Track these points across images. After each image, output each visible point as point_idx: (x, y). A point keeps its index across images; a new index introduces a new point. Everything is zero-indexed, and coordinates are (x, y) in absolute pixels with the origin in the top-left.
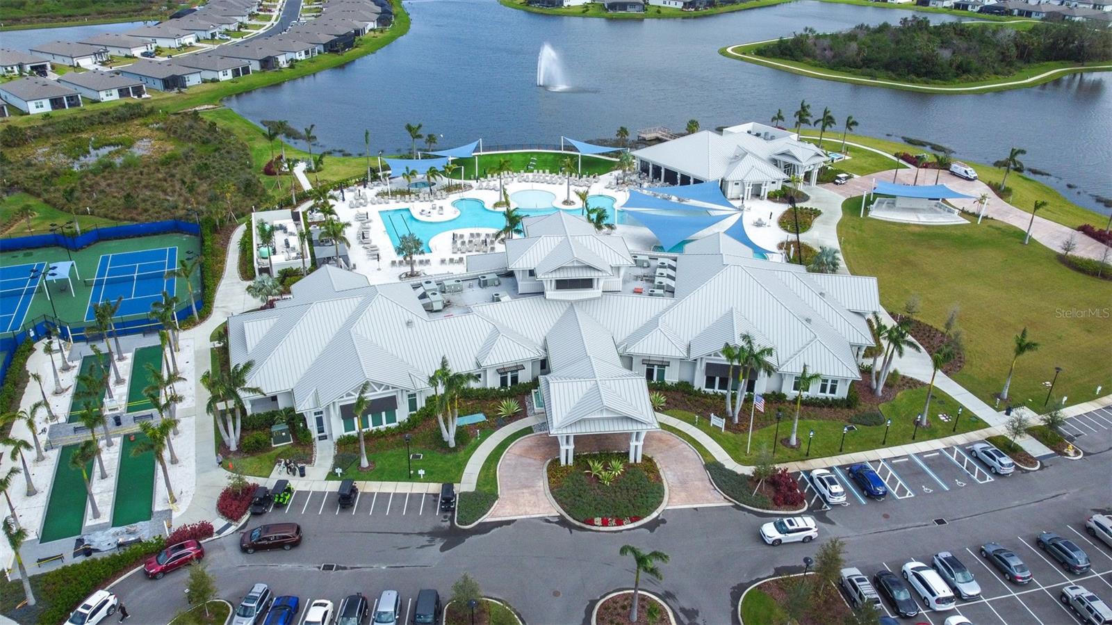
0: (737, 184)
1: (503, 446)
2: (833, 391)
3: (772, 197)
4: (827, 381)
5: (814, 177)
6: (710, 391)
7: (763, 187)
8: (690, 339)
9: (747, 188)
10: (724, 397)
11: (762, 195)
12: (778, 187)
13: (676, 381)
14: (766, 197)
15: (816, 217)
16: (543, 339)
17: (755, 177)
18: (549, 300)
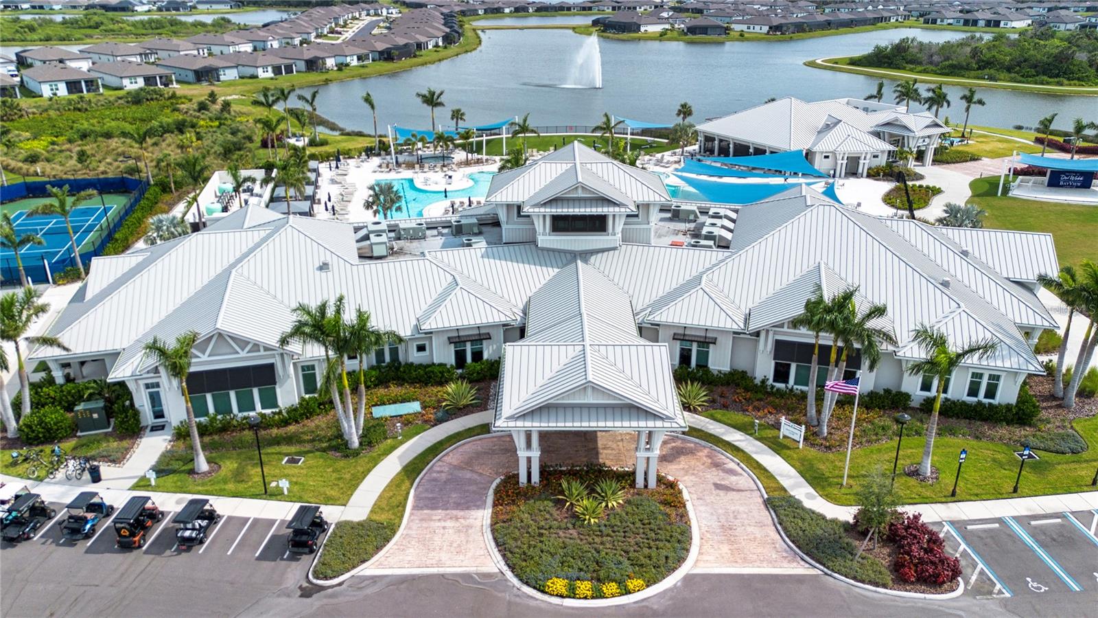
0: (826, 157)
1: (434, 450)
2: (991, 393)
3: (874, 174)
4: (981, 376)
5: (929, 156)
6: (781, 386)
7: (862, 162)
8: (750, 305)
9: (840, 162)
10: (803, 396)
11: (860, 170)
12: (882, 161)
13: (726, 368)
14: (865, 174)
15: (934, 195)
16: (525, 300)
17: (852, 148)
18: (543, 249)
